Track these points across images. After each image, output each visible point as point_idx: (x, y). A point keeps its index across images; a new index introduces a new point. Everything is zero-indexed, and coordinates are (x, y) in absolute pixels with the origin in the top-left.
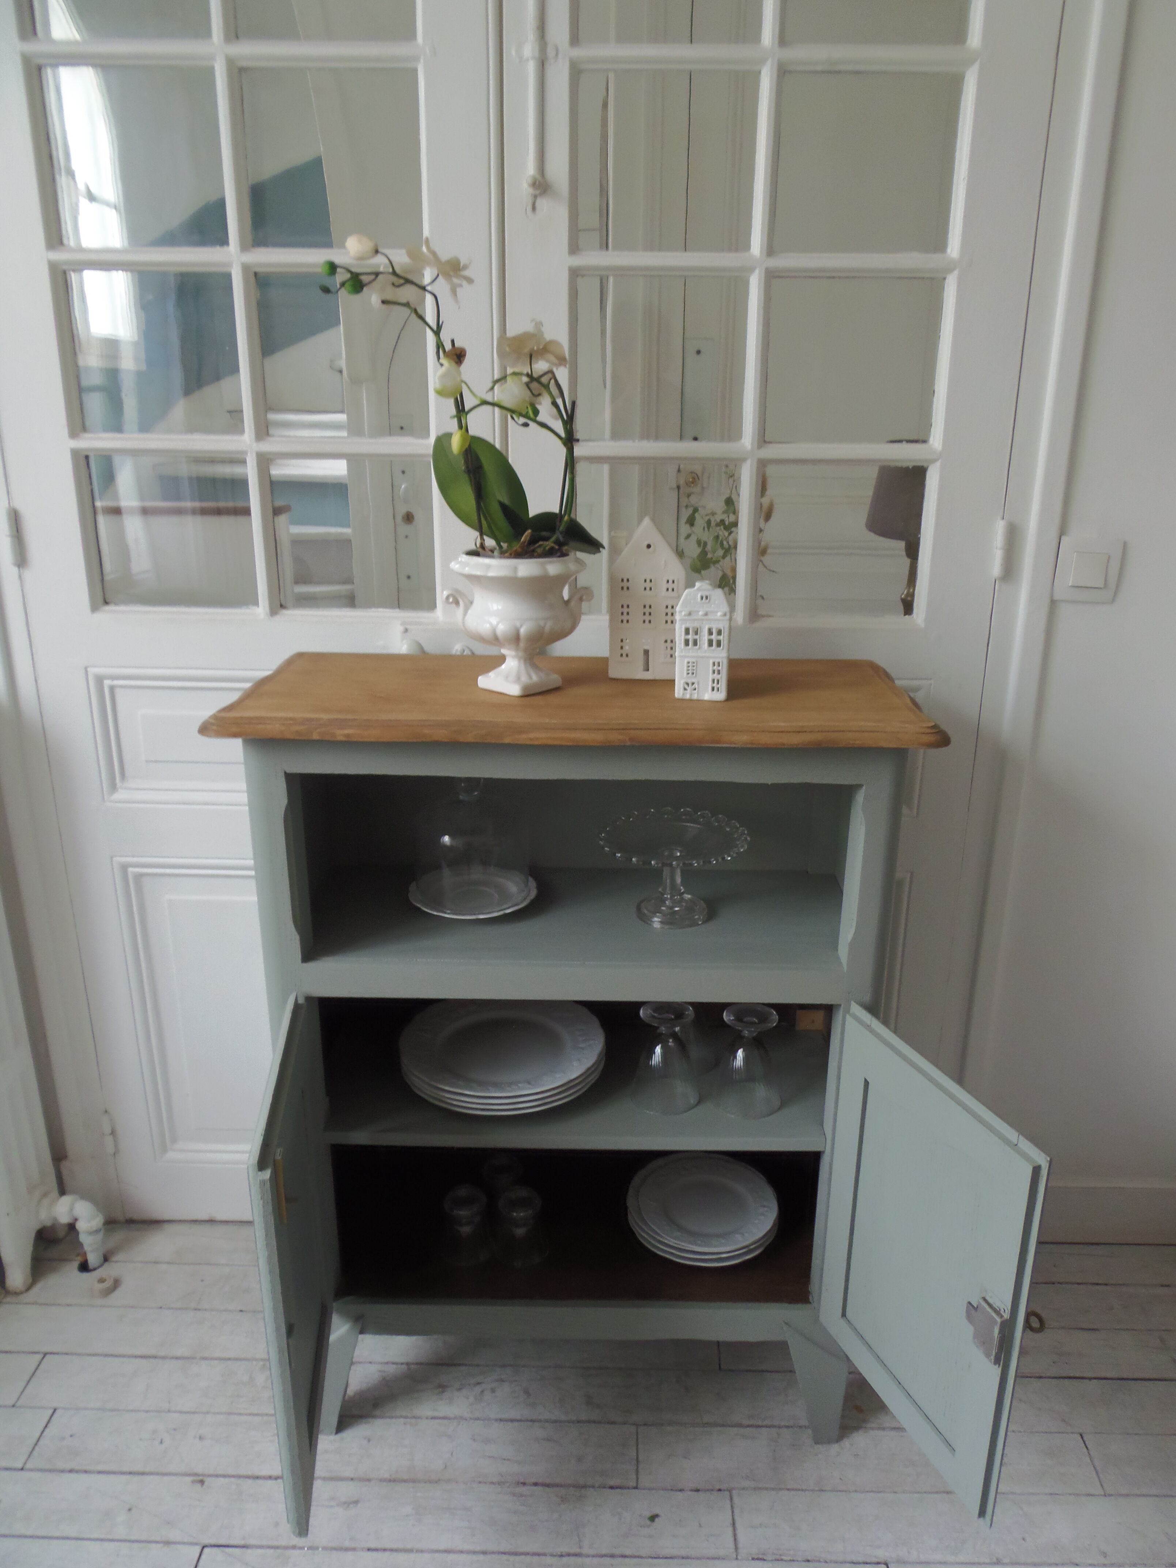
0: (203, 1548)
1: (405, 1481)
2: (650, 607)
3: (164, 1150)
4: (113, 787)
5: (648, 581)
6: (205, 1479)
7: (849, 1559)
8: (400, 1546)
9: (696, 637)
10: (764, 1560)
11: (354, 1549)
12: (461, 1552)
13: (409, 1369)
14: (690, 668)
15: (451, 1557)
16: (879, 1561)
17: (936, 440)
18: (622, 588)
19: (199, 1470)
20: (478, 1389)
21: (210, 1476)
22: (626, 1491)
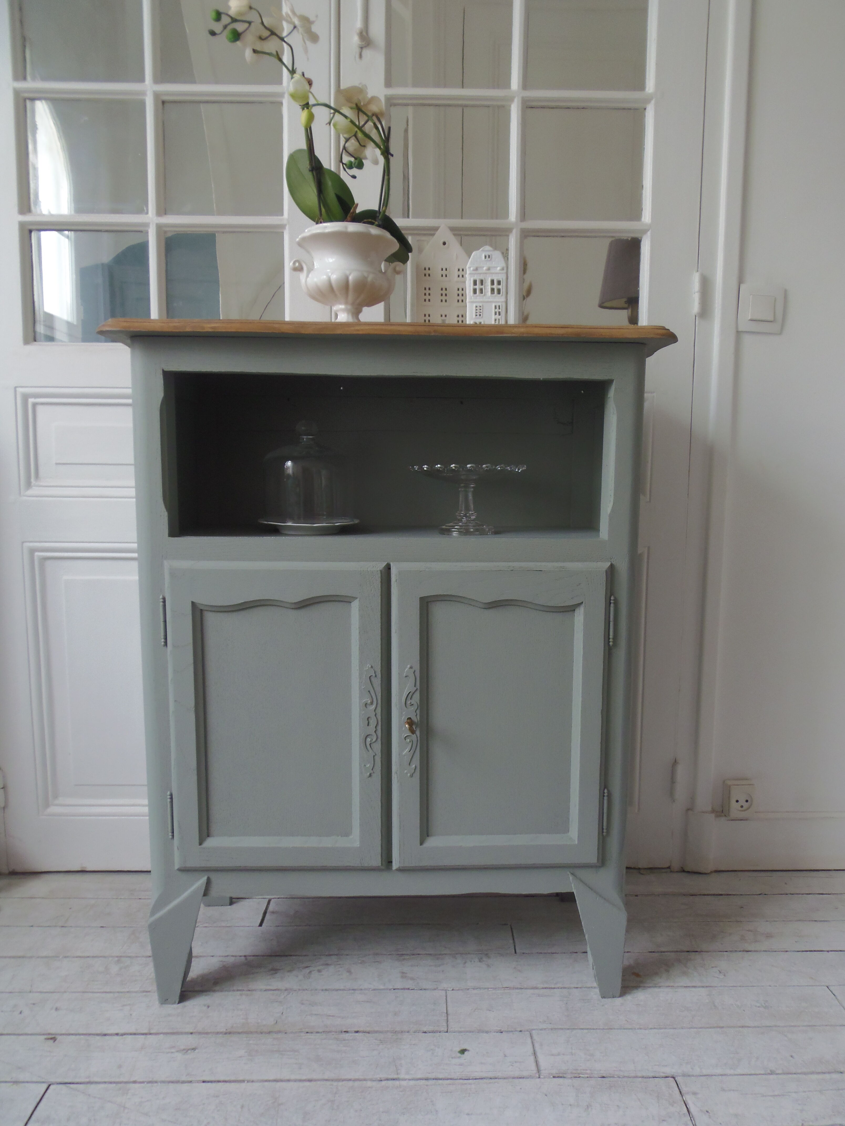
0: (49, 1086)
1: (239, 1033)
2: (446, 289)
3: (47, 805)
4: (29, 485)
5: (444, 269)
6: (57, 1037)
7: (640, 1075)
8: (233, 1078)
9: (482, 287)
10: (564, 1077)
11: (191, 1082)
12: (289, 1081)
13: (246, 959)
14: (478, 311)
15: (279, 1084)
16: (666, 1075)
17: (647, 217)
18: (425, 275)
19: (53, 1031)
20: (307, 971)
21: (61, 1035)
22: (438, 1034)
